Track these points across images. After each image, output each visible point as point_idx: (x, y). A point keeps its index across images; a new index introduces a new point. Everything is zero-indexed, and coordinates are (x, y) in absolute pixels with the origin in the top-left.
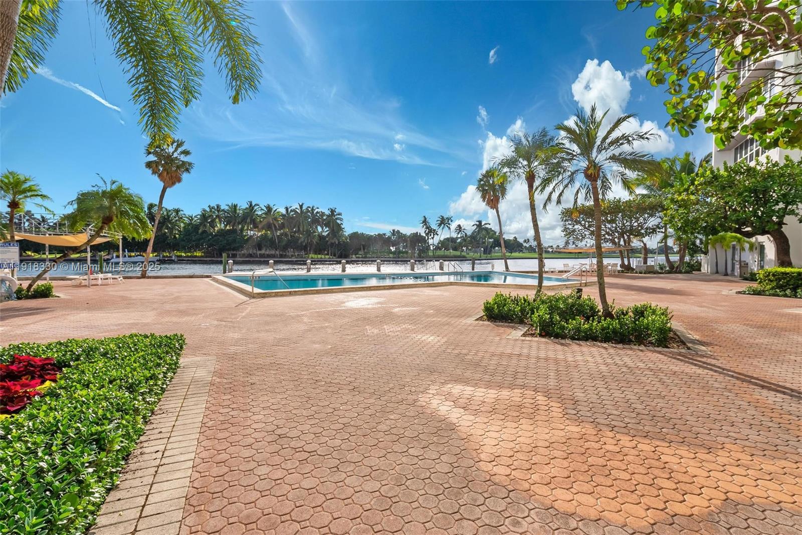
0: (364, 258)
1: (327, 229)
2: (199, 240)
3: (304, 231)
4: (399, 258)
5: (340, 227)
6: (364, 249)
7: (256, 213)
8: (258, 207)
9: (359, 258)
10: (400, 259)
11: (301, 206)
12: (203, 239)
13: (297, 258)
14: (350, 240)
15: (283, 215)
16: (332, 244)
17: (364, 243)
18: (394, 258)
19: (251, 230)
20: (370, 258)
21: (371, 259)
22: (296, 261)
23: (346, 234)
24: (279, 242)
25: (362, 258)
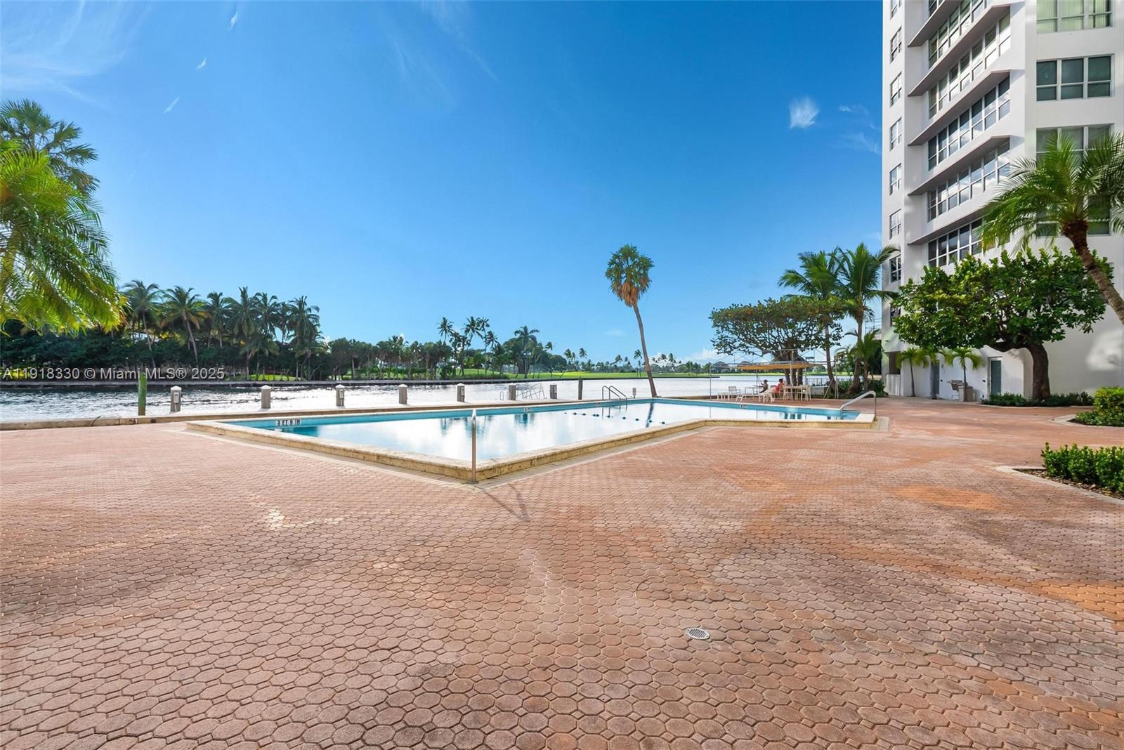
0: (357, 379)
1: (292, 333)
2: (22, 347)
3: (248, 336)
4: (412, 379)
5: (316, 331)
6: (356, 366)
7: (153, 301)
8: (156, 290)
9: (347, 379)
10: (414, 381)
11: (244, 294)
12: (30, 345)
13: (234, 380)
14: (333, 350)
15: (207, 307)
16: (302, 358)
17: (356, 357)
18: (404, 379)
19: (140, 331)
20: (366, 379)
21: (368, 382)
22: (233, 385)
23: (327, 341)
24: (199, 354)
25: (353, 379)
